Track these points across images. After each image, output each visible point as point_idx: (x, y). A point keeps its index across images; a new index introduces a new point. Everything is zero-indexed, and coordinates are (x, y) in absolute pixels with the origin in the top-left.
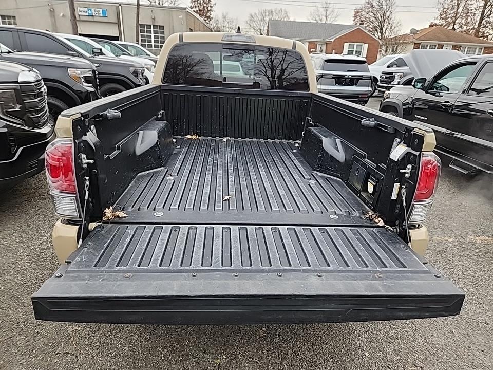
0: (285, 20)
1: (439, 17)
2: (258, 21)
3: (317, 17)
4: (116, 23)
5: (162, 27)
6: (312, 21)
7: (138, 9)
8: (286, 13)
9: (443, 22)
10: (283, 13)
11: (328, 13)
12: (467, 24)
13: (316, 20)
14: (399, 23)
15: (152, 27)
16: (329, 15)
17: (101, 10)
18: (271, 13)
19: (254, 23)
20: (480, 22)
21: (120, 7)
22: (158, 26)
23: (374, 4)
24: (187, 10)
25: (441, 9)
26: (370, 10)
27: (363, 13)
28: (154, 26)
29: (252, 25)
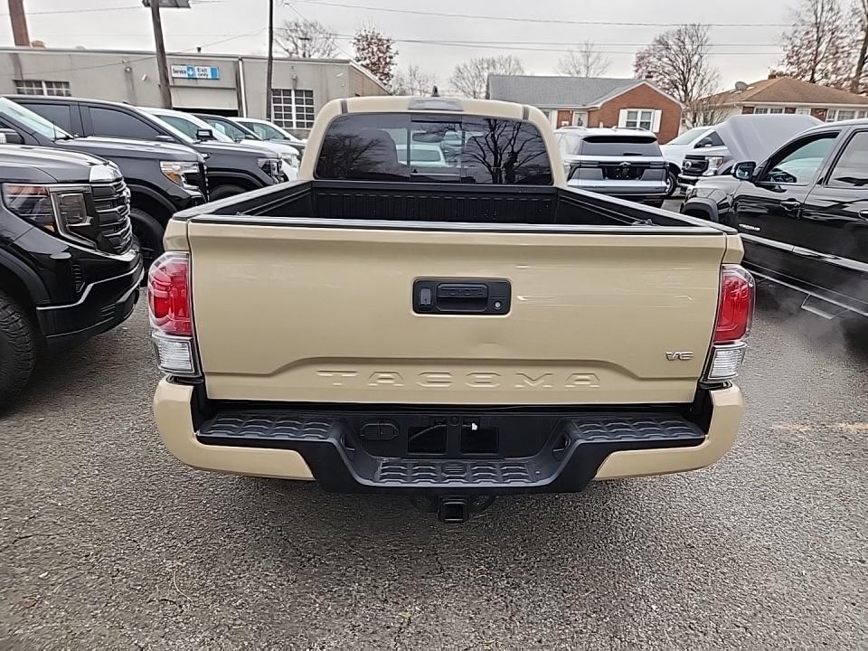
0: (517, 74)
1: (786, 61)
2: (471, 79)
3: (571, 67)
4: (234, 89)
5: (310, 93)
6: (562, 75)
7: (270, 64)
8: (518, 64)
9: (794, 69)
10: (513, 62)
11: (590, 60)
12: (836, 71)
13: (570, 73)
14: (716, 74)
15: (293, 93)
16: (591, 65)
17: (209, 69)
18: (492, 63)
19: (462, 81)
20: (860, 68)
21: (240, 63)
22: (302, 91)
23: (671, 43)
24: (351, 63)
25: (790, 47)
26: (664, 53)
27: (652, 59)
28: (296, 91)
29: (459, 84)
